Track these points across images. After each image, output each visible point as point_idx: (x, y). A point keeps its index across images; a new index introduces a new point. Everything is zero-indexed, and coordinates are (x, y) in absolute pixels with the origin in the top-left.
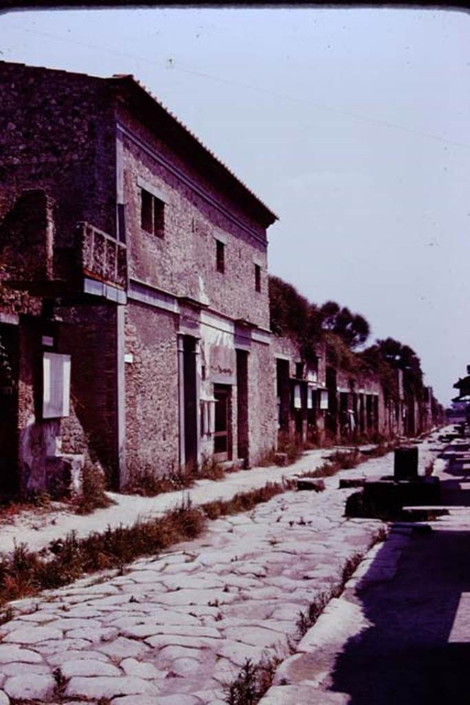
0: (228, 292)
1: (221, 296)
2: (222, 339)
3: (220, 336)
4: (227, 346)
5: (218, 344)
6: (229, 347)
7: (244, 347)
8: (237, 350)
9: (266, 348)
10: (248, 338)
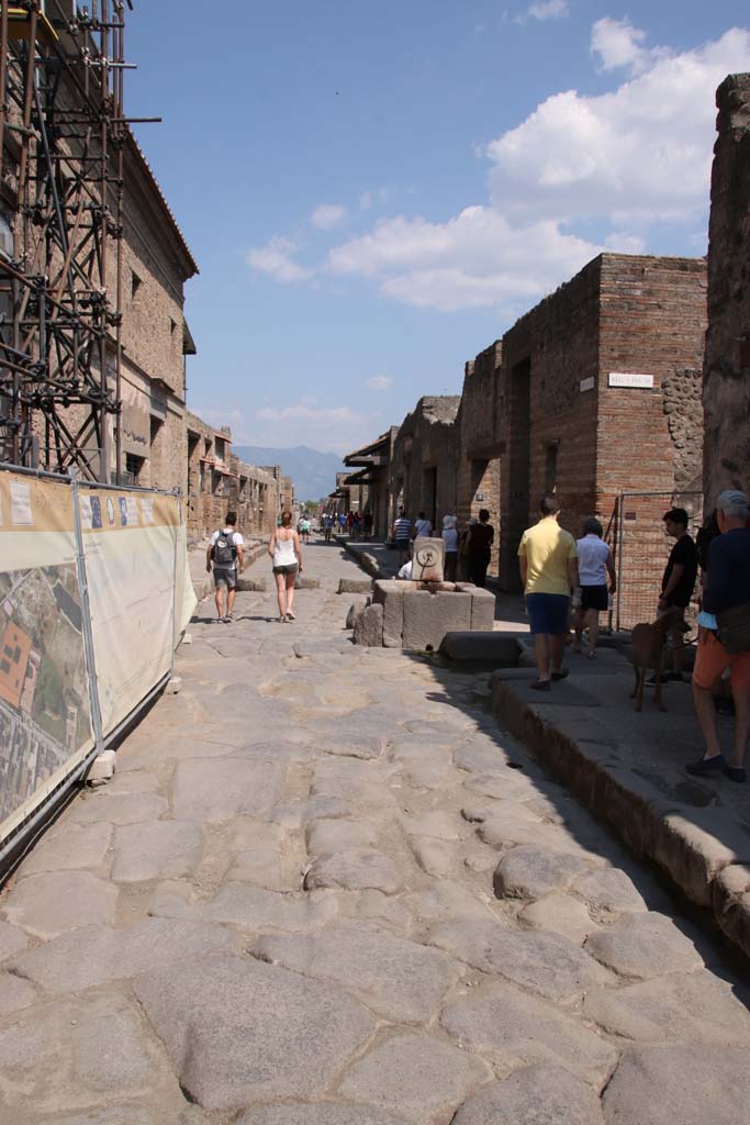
0: (143, 342)
1: (136, 344)
2: (136, 399)
3: (135, 395)
4: (141, 409)
5: (132, 404)
6: (144, 410)
7: (159, 415)
8: (152, 417)
9: (178, 420)
10: (162, 404)
